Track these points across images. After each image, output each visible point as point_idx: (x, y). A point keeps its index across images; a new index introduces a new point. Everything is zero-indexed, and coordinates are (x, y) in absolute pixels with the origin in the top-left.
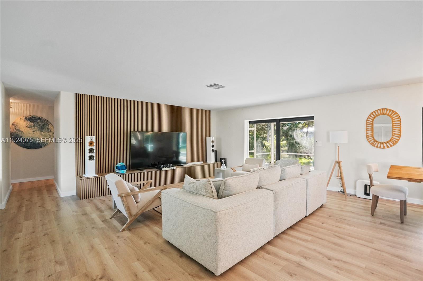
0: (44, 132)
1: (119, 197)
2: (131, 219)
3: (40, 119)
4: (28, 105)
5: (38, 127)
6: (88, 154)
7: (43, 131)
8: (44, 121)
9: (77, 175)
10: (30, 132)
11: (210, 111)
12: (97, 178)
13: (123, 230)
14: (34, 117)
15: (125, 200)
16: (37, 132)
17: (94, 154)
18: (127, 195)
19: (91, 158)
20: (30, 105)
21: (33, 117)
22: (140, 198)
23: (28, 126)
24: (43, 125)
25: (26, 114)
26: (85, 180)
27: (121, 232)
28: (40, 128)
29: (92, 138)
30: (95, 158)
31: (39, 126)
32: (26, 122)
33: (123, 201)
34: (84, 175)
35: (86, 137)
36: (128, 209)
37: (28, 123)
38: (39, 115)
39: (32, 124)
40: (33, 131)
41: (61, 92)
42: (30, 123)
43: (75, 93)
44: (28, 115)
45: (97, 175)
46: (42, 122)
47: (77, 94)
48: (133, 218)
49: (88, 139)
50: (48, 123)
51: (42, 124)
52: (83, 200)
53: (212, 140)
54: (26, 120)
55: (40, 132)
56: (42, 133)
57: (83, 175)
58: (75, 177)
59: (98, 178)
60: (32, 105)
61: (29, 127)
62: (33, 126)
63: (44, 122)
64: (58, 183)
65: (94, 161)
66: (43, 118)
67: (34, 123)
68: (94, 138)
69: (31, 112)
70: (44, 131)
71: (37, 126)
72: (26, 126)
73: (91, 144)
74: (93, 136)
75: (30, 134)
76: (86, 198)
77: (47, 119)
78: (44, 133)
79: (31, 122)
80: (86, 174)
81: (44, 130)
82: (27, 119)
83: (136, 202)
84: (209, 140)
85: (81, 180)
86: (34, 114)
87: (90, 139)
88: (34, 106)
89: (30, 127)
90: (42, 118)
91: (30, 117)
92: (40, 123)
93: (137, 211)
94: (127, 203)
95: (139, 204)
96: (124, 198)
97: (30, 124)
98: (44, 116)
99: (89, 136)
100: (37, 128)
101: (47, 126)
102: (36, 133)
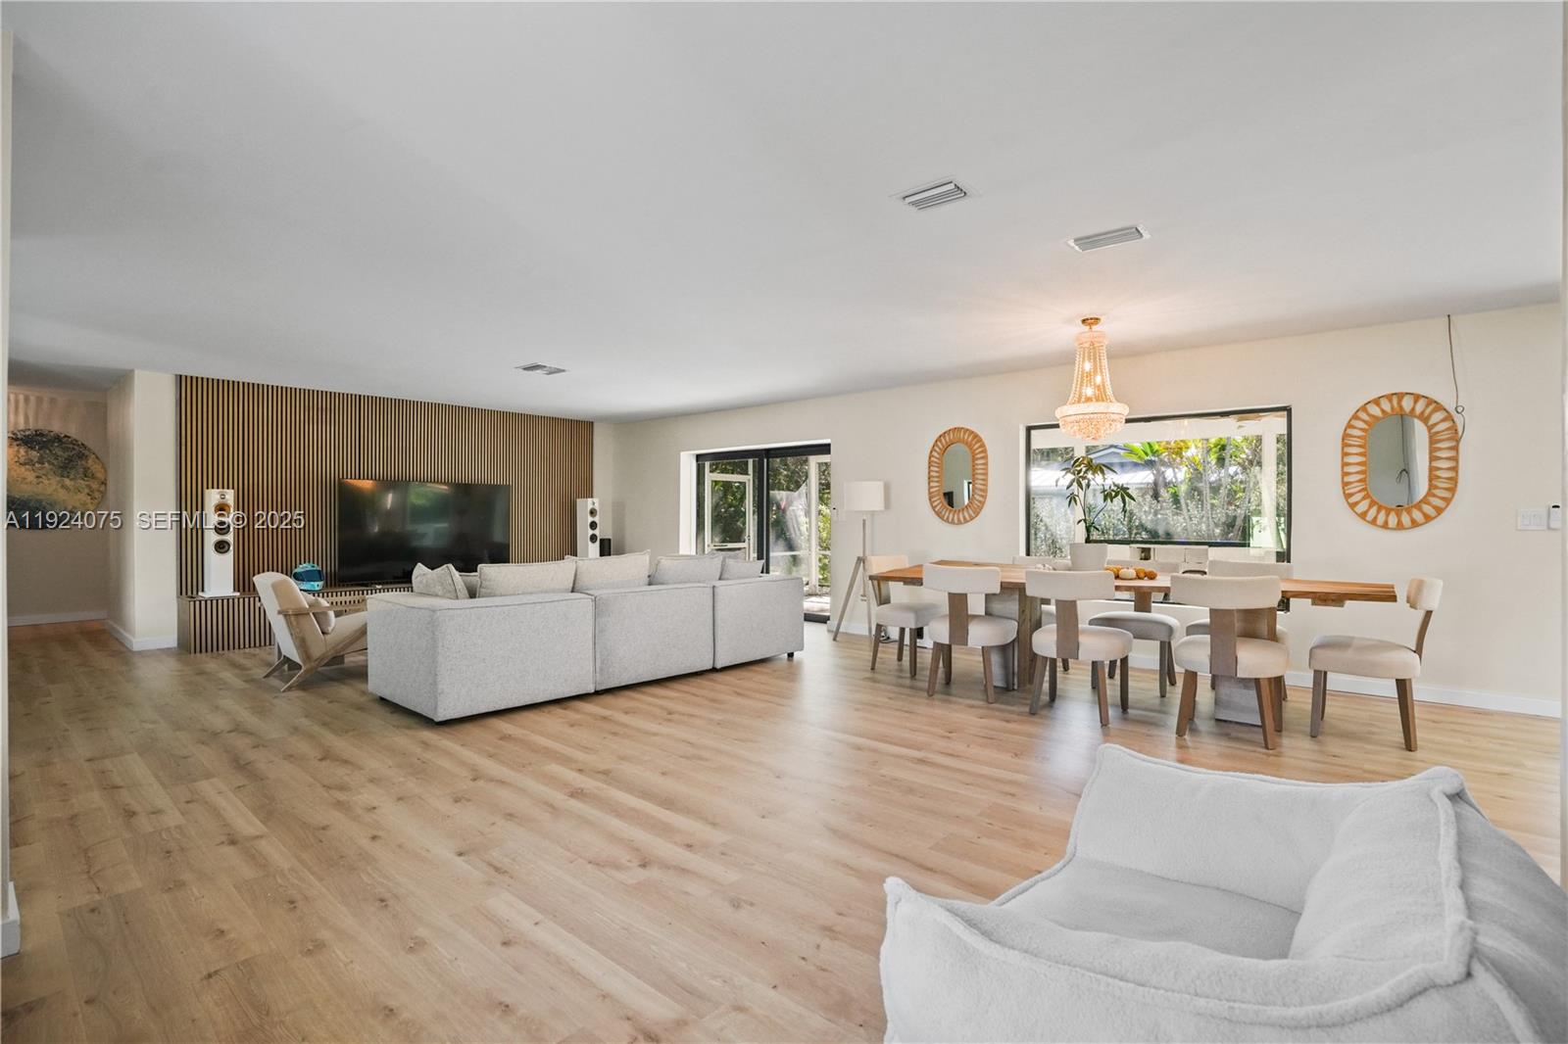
0: (71, 480)
1: (281, 617)
2: (308, 666)
3: (58, 439)
4: (21, 397)
5: (53, 464)
6: (211, 538)
7: (68, 477)
8: (71, 446)
9: (181, 593)
10: (29, 480)
11: (591, 424)
12: (236, 601)
13: (289, 689)
14: (42, 435)
15: (295, 623)
16: (49, 479)
17: (230, 538)
18: (300, 614)
19: (221, 547)
20: (27, 400)
21: (37, 435)
22: (333, 625)
23: (22, 460)
24: (70, 460)
25: (16, 424)
26: (203, 603)
27: (284, 691)
28: (61, 467)
29: (223, 496)
30: (231, 548)
31: (55, 462)
32: (16, 448)
33: (289, 624)
34: (200, 594)
35: (206, 492)
36: (302, 644)
37: (22, 451)
38: (56, 427)
39: (34, 454)
40: (37, 474)
41: (136, 372)
42: (26, 452)
43: (176, 375)
44: (22, 426)
45: (238, 594)
46: (65, 450)
47: (181, 376)
48: (313, 664)
49: (213, 497)
50: (86, 453)
51: (66, 455)
52: (198, 654)
53: (590, 507)
54: (15, 443)
55: (58, 479)
56: (67, 482)
57: (197, 592)
58: (175, 599)
59: (241, 600)
60: (32, 399)
61: (25, 464)
62: (36, 460)
63: (74, 449)
64: (123, 625)
65: (230, 556)
66: (69, 437)
67: (42, 452)
68: (230, 496)
69: (31, 420)
70: (72, 476)
71: (49, 462)
72: (16, 459)
73: (221, 508)
74: (228, 488)
75: (26, 483)
76: (207, 651)
77: (81, 440)
78: (72, 483)
79: (32, 448)
80: (206, 589)
81: (73, 472)
82: (17, 439)
83: (323, 633)
84: (584, 505)
85: (192, 603)
86: (41, 425)
87: (218, 497)
88: (39, 400)
89: (29, 462)
90: (66, 436)
91: (27, 433)
92: (59, 453)
93: (324, 650)
94: (298, 630)
95: (327, 637)
96: (293, 618)
97: (28, 455)
98: (73, 431)
99: (216, 491)
100: (51, 467)
101: (83, 462)
102: (46, 482)
